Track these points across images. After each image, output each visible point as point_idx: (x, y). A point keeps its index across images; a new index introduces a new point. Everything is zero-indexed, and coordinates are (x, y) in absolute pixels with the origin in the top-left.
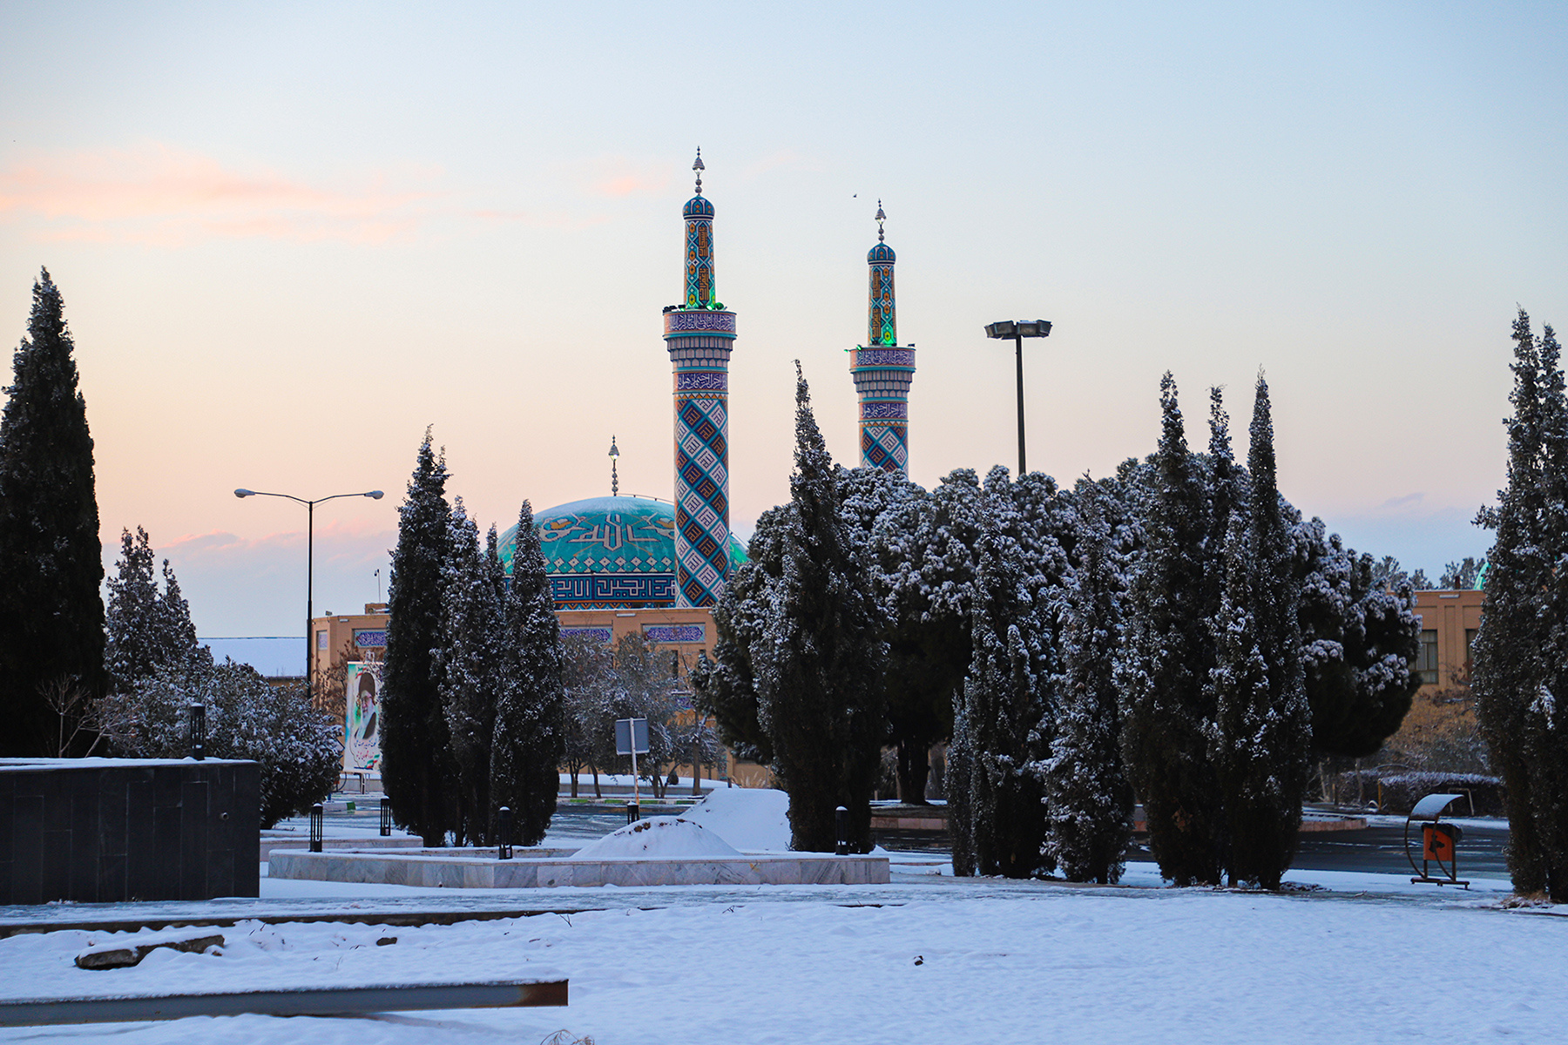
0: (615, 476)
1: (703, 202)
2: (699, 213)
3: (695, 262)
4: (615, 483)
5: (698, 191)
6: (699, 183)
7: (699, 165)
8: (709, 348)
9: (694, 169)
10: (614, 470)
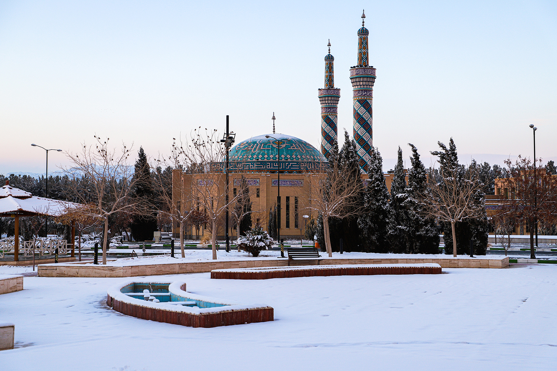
0: (274, 127)
1: (364, 29)
2: (363, 33)
3: (366, 51)
4: (274, 129)
5: (363, 25)
6: (363, 22)
7: (364, 17)
9: (362, 17)
10: (274, 124)
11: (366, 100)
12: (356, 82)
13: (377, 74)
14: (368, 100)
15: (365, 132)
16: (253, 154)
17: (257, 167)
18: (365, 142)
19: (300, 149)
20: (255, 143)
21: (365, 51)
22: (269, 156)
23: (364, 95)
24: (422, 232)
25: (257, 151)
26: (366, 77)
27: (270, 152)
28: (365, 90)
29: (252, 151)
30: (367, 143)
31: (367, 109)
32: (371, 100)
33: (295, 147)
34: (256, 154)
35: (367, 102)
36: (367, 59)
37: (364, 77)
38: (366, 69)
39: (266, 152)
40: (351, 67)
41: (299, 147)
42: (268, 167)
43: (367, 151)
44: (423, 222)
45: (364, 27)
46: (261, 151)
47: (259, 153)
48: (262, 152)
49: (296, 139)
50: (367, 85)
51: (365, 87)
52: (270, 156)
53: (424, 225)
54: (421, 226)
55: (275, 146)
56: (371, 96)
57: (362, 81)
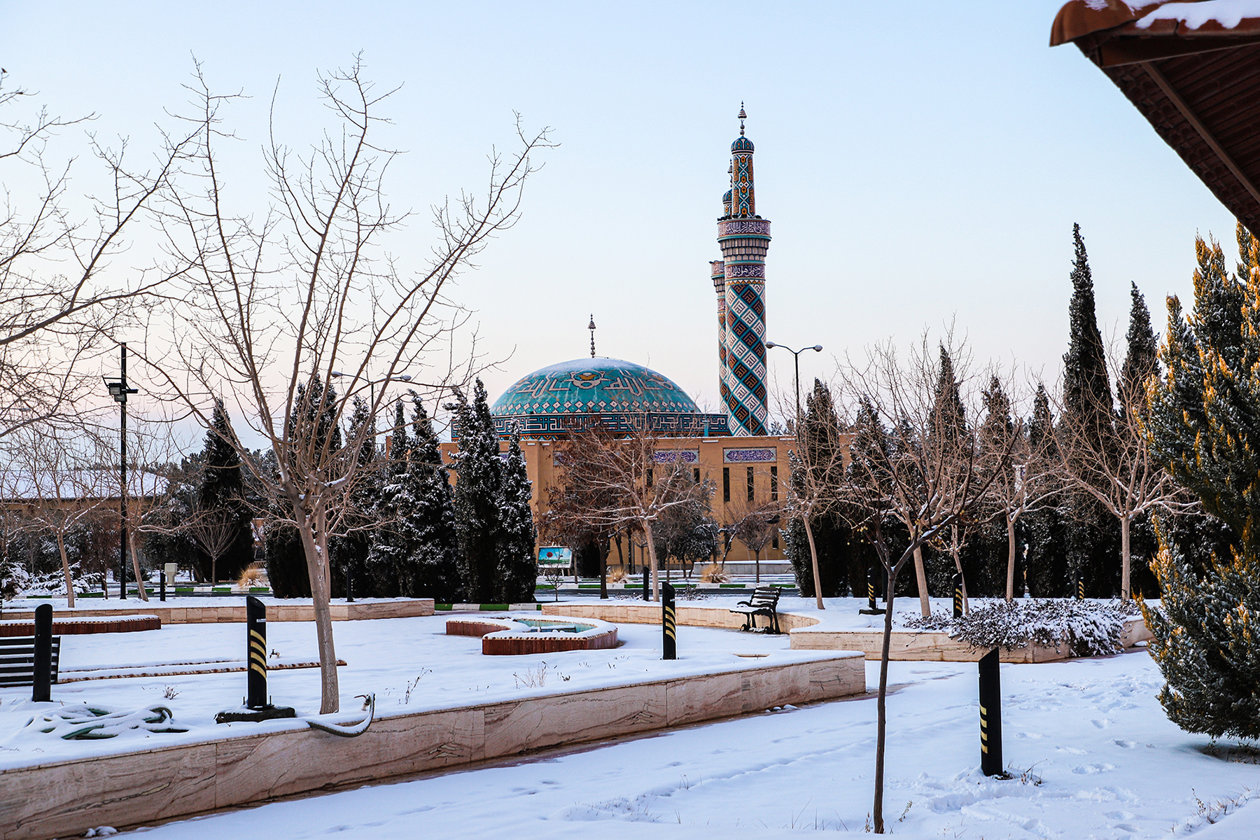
0: (593, 344)
1: (745, 141)
2: (743, 148)
4: (593, 348)
5: (742, 133)
6: (743, 127)
7: (743, 116)
8: (749, 247)
9: (739, 117)
10: (592, 339)
11: (747, 285)
12: (732, 248)
13: (773, 231)
14: (752, 286)
15: (747, 350)
16: (534, 401)
17: (531, 427)
18: (748, 370)
19: (630, 388)
20: (542, 378)
21: (746, 184)
22: (562, 405)
23: (743, 276)
24: (416, 557)
25: (542, 395)
26: (745, 239)
27: (567, 395)
28: (744, 265)
29: (533, 395)
30: (752, 374)
31: (749, 304)
32: (762, 284)
33: (620, 384)
34: (539, 401)
35: (750, 290)
36: (751, 200)
37: (741, 239)
38: (745, 222)
39: (558, 396)
40: (719, 220)
41: (629, 384)
42: (553, 427)
43: (751, 389)
44: (419, 537)
45: (745, 136)
46: (549, 394)
47: (544, 399)
48: (550, 397)
49: (630, 368)
50: (749, 255)
51: (745, 258)
52: (566, 405)
53: (422, 543)
54: (417, 544)
55: (578, 383)
56: (759, 277)
57: (739, 247)
